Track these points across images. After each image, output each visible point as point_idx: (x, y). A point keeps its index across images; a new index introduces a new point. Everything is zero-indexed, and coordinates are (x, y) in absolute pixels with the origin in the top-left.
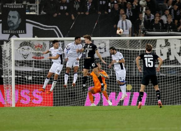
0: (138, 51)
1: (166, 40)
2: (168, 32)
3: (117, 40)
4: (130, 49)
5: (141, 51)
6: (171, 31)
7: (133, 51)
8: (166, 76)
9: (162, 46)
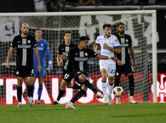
0: (57, 32)
1: (93, 17)
2: (96, 6)
3: (28, 17)
4: (46, 29)
5: (61, 31)
6: (99, 5)
7: (51, 31)
8: (94, 65)
9: (88, 24)
